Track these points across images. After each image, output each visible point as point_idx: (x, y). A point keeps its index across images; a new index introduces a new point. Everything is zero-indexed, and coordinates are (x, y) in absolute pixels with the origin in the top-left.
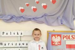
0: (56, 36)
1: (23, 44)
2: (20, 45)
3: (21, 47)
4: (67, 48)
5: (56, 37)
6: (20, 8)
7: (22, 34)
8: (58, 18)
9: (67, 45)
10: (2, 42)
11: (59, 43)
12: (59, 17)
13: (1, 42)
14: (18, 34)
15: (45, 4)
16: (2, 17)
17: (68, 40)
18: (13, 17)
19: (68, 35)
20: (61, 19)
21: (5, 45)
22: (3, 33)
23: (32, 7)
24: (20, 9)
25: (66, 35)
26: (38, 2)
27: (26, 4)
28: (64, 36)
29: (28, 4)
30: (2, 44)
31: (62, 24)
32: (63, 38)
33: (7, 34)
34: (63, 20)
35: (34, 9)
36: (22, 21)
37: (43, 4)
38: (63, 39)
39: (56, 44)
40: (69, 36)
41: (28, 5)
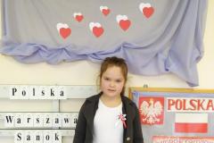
0: (152, 102)
1: (67, 121)
2: (57, 121)
3: (60, 129)
4: (177, 130)
5: (150, 105)
6: (60, 26)
7: (62, 94)
8: (157, 55)
9: (177, 124)
10: (11, 115)
11: (158, 120)
12: (161, 51)
13: (8, 115)
14: (52, 94)
15: (125, 18)
16: (11, 49)
17: (182, 110)
18: (40, 49)
19: (182, 99)
20: (165, 58)
21: (19, 121)
22: (14, 91)
23: (92, 25)
24: (58, 29)
25: (175, 99)
26: (106, 12)
27: (75, 14)
28: (171, 102)
29: (80, 14)
30: (9, 119)
31: (167, 70)
32: (169, 105)
33: (24, 93)
34: (170, 60)
35: (95, 28)
36: (64, 61)
37: (120, 18)
38: (169, 109)
39: (151, 120)
40: (185, 101)
41: (79, 19)
